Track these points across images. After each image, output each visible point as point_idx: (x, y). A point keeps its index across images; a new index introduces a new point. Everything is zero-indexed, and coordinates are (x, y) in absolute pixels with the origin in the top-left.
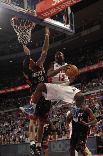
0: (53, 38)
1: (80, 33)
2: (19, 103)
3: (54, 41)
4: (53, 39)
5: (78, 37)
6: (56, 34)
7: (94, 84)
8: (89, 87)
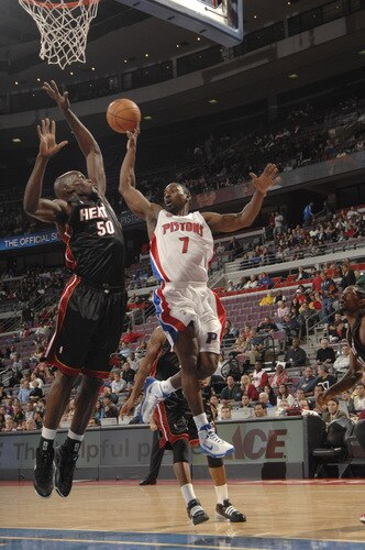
0: (174, 60)
1: (273, 45)
2: (42, 292)
3: (175, 71)
4: (174, 63)
5: (266, 61)
6: (184, 44)
7: (312, 233)
8: (295, 242)
